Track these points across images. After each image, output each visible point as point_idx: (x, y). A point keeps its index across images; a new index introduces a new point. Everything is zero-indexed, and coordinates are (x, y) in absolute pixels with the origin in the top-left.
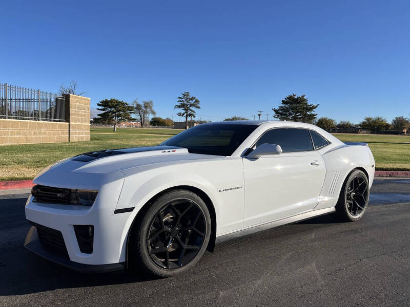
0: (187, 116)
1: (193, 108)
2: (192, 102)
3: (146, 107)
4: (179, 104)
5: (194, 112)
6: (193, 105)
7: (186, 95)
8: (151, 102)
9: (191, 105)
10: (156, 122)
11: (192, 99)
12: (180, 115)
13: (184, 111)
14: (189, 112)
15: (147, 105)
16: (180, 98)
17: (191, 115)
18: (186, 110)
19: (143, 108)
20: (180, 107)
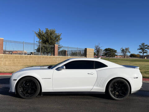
0: (143, 53)
1: (146, 50)
2: (146, 47)
3: (126, 50)
4: (140, 48)
5: (147, 51)
6: (147, 48)
7: (143, 44)
8: (129, 48)
9: (145, 48)
10: (132, 56)
11: (146, 45)
12: (140, 52)
13: (142, 51)
14: (144, 51)
15: (127, 49)
16: (140, 45)
17: (145, 52)
18: (143, 50)
19: (125, 51)
20: (140, 49)
